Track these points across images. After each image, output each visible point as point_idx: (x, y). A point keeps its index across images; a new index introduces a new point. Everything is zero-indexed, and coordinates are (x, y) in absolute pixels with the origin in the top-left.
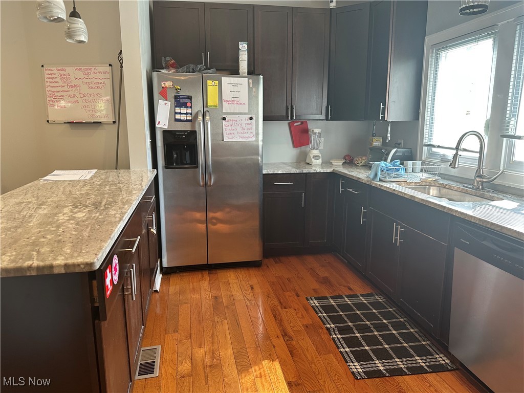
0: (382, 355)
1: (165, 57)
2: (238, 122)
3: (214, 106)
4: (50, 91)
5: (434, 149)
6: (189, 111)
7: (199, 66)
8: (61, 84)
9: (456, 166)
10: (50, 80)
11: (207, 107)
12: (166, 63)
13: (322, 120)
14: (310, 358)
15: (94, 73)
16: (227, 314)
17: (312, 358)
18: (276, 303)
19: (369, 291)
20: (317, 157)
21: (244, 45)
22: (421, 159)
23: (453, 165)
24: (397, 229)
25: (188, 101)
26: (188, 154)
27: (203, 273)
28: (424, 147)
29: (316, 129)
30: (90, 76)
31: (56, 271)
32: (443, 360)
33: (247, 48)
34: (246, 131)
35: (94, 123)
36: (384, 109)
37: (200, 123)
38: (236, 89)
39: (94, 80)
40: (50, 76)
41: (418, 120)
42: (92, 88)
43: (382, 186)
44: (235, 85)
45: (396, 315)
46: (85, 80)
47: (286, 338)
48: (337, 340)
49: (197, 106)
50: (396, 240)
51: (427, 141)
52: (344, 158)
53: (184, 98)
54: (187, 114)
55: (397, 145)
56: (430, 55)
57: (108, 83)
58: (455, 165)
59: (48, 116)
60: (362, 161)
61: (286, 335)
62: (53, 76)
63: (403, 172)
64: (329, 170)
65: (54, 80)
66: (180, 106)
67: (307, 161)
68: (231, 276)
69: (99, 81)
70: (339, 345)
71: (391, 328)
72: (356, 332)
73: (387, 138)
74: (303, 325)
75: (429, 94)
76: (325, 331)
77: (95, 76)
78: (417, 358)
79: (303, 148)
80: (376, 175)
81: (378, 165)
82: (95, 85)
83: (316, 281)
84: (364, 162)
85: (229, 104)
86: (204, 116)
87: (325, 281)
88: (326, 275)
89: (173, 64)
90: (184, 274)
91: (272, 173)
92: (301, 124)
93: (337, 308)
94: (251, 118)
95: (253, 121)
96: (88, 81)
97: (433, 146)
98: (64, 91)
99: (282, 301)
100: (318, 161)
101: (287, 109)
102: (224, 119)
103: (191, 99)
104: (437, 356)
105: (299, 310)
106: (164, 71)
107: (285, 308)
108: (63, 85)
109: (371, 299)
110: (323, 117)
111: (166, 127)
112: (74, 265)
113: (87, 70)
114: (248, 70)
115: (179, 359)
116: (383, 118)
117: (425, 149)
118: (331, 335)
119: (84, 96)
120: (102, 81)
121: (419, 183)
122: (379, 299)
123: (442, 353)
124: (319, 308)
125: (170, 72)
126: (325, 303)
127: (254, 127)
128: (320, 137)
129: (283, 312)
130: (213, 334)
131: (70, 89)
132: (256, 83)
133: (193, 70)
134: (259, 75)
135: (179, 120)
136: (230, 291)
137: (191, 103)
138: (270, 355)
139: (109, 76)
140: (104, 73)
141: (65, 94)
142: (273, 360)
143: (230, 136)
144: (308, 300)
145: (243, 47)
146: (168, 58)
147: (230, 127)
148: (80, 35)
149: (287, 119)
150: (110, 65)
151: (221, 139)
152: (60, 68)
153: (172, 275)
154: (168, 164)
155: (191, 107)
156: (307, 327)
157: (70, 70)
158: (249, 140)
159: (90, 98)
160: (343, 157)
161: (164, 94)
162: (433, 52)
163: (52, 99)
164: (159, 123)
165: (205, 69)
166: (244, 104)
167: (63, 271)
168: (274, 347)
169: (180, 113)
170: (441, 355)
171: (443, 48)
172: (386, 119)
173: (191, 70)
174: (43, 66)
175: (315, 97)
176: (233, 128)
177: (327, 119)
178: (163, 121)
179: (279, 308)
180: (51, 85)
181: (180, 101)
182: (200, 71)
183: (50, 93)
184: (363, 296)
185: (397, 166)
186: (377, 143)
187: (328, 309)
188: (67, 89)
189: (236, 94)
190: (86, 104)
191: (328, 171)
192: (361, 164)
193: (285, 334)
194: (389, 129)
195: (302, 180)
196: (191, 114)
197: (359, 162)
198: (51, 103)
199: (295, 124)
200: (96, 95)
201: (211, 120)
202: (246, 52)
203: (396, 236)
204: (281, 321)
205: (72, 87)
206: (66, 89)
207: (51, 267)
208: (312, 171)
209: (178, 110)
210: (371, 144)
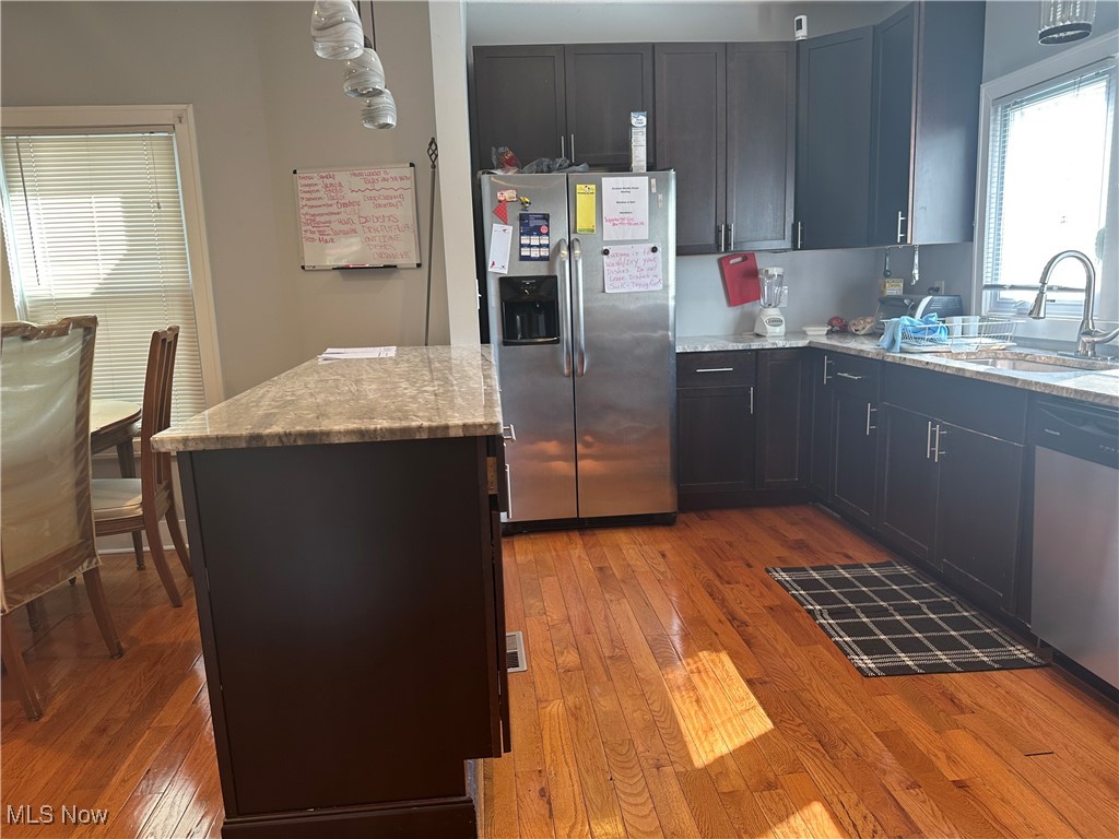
0: (911, 646)
1: (497, 148)
2: (630, 258)
3: (588, 230)
4: (306, 214)
5: (1004, 294)
6: (545, 241)
7: (559, 161)
8: (325, 201)
9: (1042, 315)
10: (308, 195)
11: (575, 232)
12: (498, 159)
13: (785, 250)
14: (781, 650)
15: (384, 180)
16: (625, 591)
17: (786, 650)
18: (711, 575)
19: (885, 559)
20: (775, 322)
21: (641, 117)
22: (978, 313)
23: (1035, 312)
24: (933, 433)
25: (543, 222)
26: (542, 318)
27: (571, 534)
28: (984, 292)
29: (772, 268)
30: (377, 186)
31: (452, 434)
32: (1021, 652)
33: (645, 123)
34: (645, 273)
35: (385, 267)
36: (905, 223)
37: (564, 262)
38: (625, 197)
39: (383, 192)
40: (307, 189)
41: (972, 240)
42: (380, 206)
43: (905, 359)
44: (626, 190)
45: (936, 592)
46: (368, 193)
47: (736, 623)
48: (828, 627)
49: (559, 231)
50: (933, 453)
51: (989, 279)
52: (830, 323)
53: (536, 219)
54: (540, 246)
55: (935, 291)
56: (992, 118)
57: (409, 196)
58: (1039, 313)
59: (303, 258)
60: (866, 325)
61: (734, 619)
62: (312, 188)
63: (943, 336)
64: (801, 343)
65: (314, 195)
66: (529, 233)
67: (757, 331)
68: (621, 537)
69: (392, 193)
70: (833, 633)
71: (926, 610)
72: (862, 615)
73: (912, 276)
74: (764, 607)
75: (992, 190)
76: (806, 614)
77: (385, 185)
78: (976, 651)
79: (747, 306)
80: (893, 341)
81: (897, 324)
82: (386, 202)
83: (782, 546)
84: (868, 326)
85: (614, 224)
86: (570, 248)
87: (800, 546)
88: (801, 536)
89: (511, 158)
90: (537, 536)
91: (692, 350)
92: (743, 260)
93: (825, 583)
94: (654, 250)
95: (658, 254)
96: (374, 193)
97: (1002, 287)
98: (332, 214)
99: (721, 573)
100: (778, 329)
101: (718, 231)
102: (606, 252)
103: (548, 220)
104: (1012, 648)
105: (754, 586)
106: (499, 172)
107: (728, 583)
108: (330, 203)
109: (889, 571)
110: (787, 244)
111: (505, 272)
112: (475, 426)
113: (370, 174)
114: (647, 163)
115: (556, 648)
116: (904, 239)
117: (987, 294)
118: (816, 619)
119: (366, 221)
120: (397, 193)
121: (974, 354)
122: (904, 570)
123: (1020, 644)
124: (792, 583)
125: (509, 174)
126: (802, 576)
127: (660, 265)
128: (781, 285)
129: (726, 589)
130: (606, 617)
131: (343, 209)
132: (663, 187)
133: (548, 167)
134: (669, 169)
135: (528, 258)
136: (624, 559)
137: (548, 226)
138: (711, 645)
139: (409, 184)
140: (402, 179)
141: (333, 218)
142: (717, 651)
143: (617, 283)
144: (768, 571)
145: (639, 121)
146: (501, 150)
147: (616, 268)
148: (386, 115)
149: (717, 250)
150: (412, 165)
151: (601, 289)
152: (324, 174)
153: (516, 538)
154: (509, 338)
155: (547, 234)
156: (771, 608)
157: (341, 177)
158: (651, 288)
159: (378, 225)
160: (827, 321)
161: (501, 213)
162: (996, 112)
163: (310, 227)
164: (493, 264)
165: (570, 166)
166: (642, 223)
167: (461, 434)
168: (716, 634)
169: (530, 246)
170: (1019, 647)
171: (1016, 103)
172: (909, 242)
173: (545, 169)
174: (295, 172)
175: (770, 206)
176: (622, 268)
177: (795, 248)
178: (500, 261)
179: (718, 583)
180: (310, 203)
181: (530, 224)
182: (560, 169)
183: (308, 217)
184: (872, 566)
185: (933, 323)
186: (894, 289)
187: (807, 584)
188: (337, 210)
189: (628, 207)
190: (370, 235)
191: (800, 345)
192: (863, 332)
193: (732, 618)
194: (916, 261)
195: (751, 364)
196: (548, 246)
197: (860, 328)
198: (309, 235)
199: (732, 262)
200: (386, 219)
201: (583, 255)
202: (645, 130)
203: (933, 445)
204: (723, 600)
205: (345, 205)
206: (334, 209)
207: (447, 427)
208: (768, 346)
209: (525, 240)
210: (883, 292)
